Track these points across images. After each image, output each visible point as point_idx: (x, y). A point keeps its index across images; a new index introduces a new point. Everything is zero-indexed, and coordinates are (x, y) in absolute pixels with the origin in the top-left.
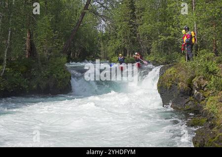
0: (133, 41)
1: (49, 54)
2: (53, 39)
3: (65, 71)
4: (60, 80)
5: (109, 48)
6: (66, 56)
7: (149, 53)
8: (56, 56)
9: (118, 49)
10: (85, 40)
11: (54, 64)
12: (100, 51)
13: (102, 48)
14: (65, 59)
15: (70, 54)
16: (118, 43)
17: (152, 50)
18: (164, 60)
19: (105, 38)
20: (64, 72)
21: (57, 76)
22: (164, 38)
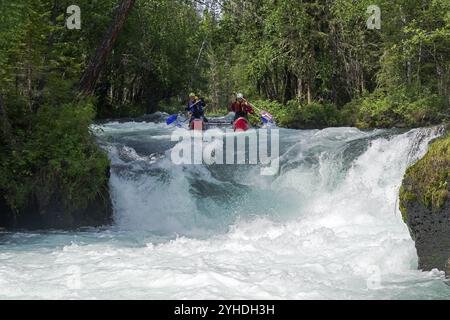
0: (317, 49)
1: (37, 94)
2: (50, 42)
3: (91, 148)
4: (73, 179)
5: (236, 72)
6: (93, 97)
7: (371, 87)
8: (60, 101)
9: (267, 75)
10: (156, 46)
11: (53, 127)
12: (205, 81)
13: (212, 73)
14: (88, 109)
15: (104, 93)
16: (267, 54)
17: (380, 77)
18: (422, 111)
19: (224, 37)
20: (87, 152)
21: (64, 165)
22: (421, 35)
